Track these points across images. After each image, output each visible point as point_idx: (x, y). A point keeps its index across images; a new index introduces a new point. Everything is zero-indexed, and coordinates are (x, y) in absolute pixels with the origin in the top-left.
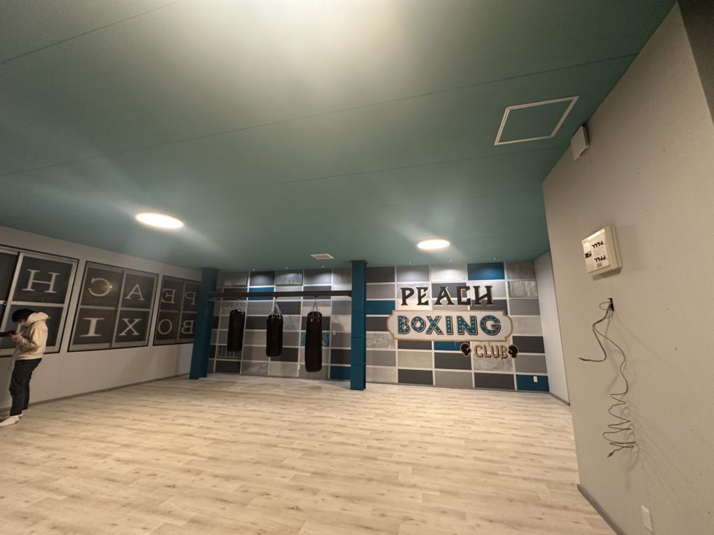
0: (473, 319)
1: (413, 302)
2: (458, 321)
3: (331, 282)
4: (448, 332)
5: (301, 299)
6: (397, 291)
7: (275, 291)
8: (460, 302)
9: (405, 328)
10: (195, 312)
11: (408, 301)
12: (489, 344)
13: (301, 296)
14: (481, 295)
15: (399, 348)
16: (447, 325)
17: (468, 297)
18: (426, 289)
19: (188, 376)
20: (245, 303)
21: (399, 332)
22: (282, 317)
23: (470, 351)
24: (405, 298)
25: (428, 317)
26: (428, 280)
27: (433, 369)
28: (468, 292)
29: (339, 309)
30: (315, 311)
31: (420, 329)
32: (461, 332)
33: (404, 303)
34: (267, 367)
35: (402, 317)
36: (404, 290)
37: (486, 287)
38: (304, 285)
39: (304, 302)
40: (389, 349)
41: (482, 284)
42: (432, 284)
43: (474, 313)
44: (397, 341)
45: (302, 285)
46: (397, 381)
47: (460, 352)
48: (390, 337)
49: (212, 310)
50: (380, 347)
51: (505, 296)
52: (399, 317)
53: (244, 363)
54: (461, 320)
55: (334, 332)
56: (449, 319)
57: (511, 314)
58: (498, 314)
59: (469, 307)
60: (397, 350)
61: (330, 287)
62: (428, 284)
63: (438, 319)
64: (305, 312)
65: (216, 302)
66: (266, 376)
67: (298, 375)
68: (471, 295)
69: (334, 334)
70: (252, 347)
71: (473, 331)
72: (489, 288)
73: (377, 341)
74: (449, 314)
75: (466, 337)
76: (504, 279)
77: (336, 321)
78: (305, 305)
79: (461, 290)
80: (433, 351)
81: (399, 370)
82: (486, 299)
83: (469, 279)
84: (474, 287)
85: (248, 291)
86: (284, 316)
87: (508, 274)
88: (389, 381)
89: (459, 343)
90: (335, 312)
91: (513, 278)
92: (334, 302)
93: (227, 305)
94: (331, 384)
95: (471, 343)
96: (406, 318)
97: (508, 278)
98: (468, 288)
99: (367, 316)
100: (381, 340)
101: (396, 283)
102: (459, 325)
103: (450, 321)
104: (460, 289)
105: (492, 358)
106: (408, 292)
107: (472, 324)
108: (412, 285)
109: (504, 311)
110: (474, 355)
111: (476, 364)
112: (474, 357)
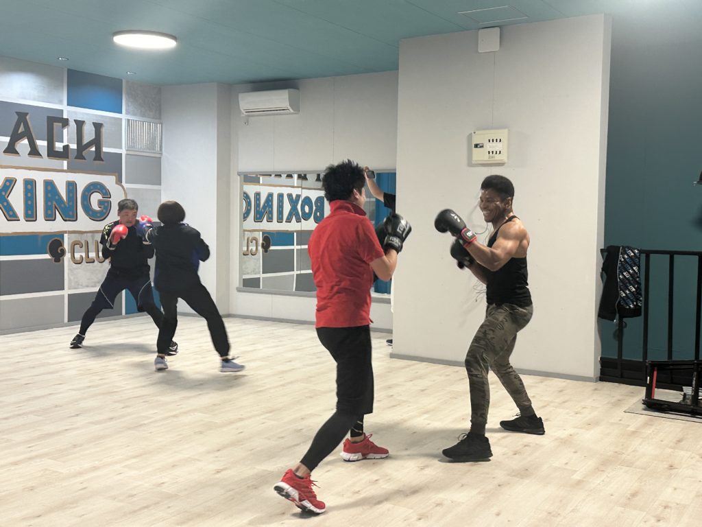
0: (71, 186)
2: (46, 192)
4: (27, 215)
8: (52, 153)
12: (93, 237)
14: (86, 140)
16: (26, 198)
17: (65, 143)
23: (63, 252)
28: (65, 131)
32: (50, 215)
37: (94, 124)
41: (89, 115)
43: (72, 177)
47: (47, 256)
51: (121, 148)
54: (51, 190)
56: (30, 185)
57: (126, 182)
58: (108, 181)
59: (65, 163)
68: (68, 139)
71: (70, 216)
72: (98, 127)
74: (30, 175)
75: (59, 225)
76: (121, 112)
79: (56, 125)
83: (69, 103)
84: (76, 121)
87: (127, 105)
89: (46, 236)
91: (134, 114)
95: (66, 236)
97: (127, 113)
98: (65, 123)
102: (47, 200)
103: (31, 190)
104: (53, 122)
105: (96, 262)
107: (69, 198)
109: (117, 174)
110: (69, 261)
111: (72, 278)
112: (69, 265)
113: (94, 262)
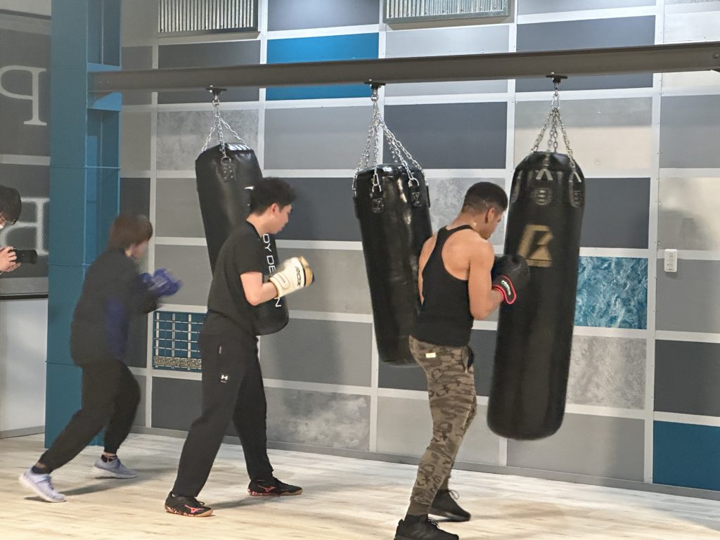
5: (506, 92)
7: (383, 53)
20: (253, 116)
34: (365, 413)
39: (520, 106)
49: (110, 154)
61: (650, 22)
66: (363, 452)
69: (672, 267)
78: (527, 118)
85: (263, 59)
93: (178, 124)
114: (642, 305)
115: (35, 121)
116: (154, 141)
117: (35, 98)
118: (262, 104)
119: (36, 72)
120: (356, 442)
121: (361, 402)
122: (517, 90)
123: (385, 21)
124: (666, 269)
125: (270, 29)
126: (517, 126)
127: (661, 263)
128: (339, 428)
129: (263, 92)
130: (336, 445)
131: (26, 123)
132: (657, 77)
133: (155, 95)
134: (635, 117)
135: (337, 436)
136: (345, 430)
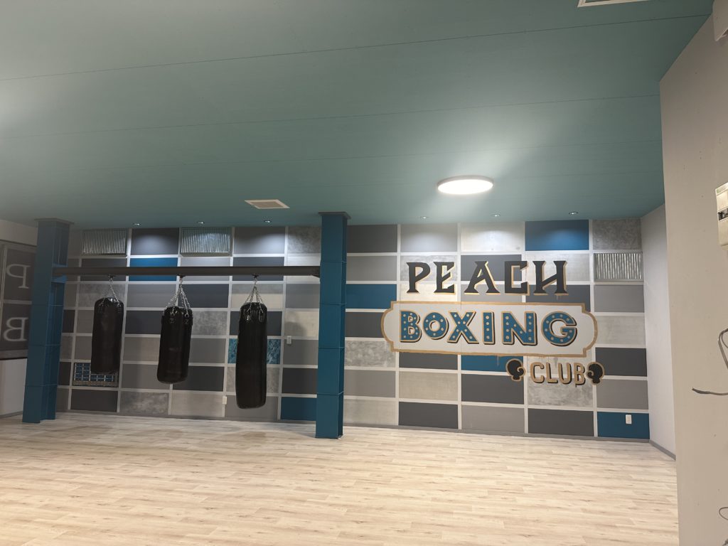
0: (531, 318)
1: (427, 287)
2: (505, 321)
3: (284, 250)
4: (485, 340)
5: (230, 281)
6: (401, 269)
7: (179, 265)
8: (509, 289)
9: (412, 331)
10: (29, 303)
11: (419, 285)
12: (556, 361)
13: (229, 274)
14: (546, 276)
15: (401, 366)
16: (485, 327)
17: (523, 281)
18: (450, 265)
19: (21, 417)
20: (122, 287)
21: (402, 338)
22: (190, 312)
23: (522, 372)
24: (413, 280)
25: (452, 314)
26: (456, 251)
27: (459, 402)
28: (523, 271)
29: (297, 298)
30: (254, 301)
31: (439, 335)
32: (508, 340)
33: (413, 289)
34: (167, 399)
35: (408, 313)
36: (412, 266)
37: (556, 263)
38: (235, 255)
39: (234, 285)
40: (385, 368)
41: (550, 257)
42: (463, 257)
43: (532, 308)
44: (397, 355)
45: (230, 254)
46: (396, 422)
47: (506, 374)
48: (387, 347)
49: (60, 300)
50: (369, 364)
51: (589, 280)
52: (403, 313)
53: (124, 393)
54: (509, 320)
55: (289, 338)
56: (488, 319)
57: (596, 310)
58: (574, 311)
59: (524, 297)
60: (397, 369)
61: (282, 259)
62: (455, 257)
63: (470, 316)
64: (236, 302)
65: (67, 283)
66: (165, 415)
67: (223, 415)
68: (529, 276)
69: (289, 342)
70: (137, 366)
71: (528, 338)
72: (560, 265)
73: (364, 355)
74: (489, 308)
75: (517, 348)
76: (588, 249)
77: (293, 320)
78: (237, 290)
79: (513, 267)
80: (459, 372)
81: (401, 404)
82: (555, 283)
83: (527, 249)
84: (535, 263)
85: (128, 265)
86: (193, 309)
87: (595, 241)
88: (382, 422)
89: (505, 358)
90: (290, 304)
91: (604, 248)
92: (288, 286)
93: (90, 288)
94: (282, 429)
95: (525, 358)
96: (414, 315)
97: (595, 248)
98: (524, 264)
99: (347, 310)
100: (370, 351)
101: (399, 254)
102: (505, 327)
103: (489, 321)
104: (511, 265)
105: (559, 384)
106: (419, 270)
107: (528, 327)
108: (427, 258)
109: (584, 304)
110: (529, 380)
111: (532, 395)
112: (529, 383)
113: (557, 382)
114: (278, 356)
115: (24, 286)
116: (78, 295)
117: (24, 277)
118: (127, 282)
119: (25, 267)
120: (162, 411)
121: (165, 396)
122: (233, 280)
123: (181, 253)
124: (288, 343)
125: (131, 254)
126: (233, 293)
127: (285, 341)
128: (155, 406)
129: (127, 277)
130: (154, 413)
131: (20, 287)
132: (285, 277)
133: (79, 277)
134: (277, 291)
135: (154, 409)
136: (158, 407)
